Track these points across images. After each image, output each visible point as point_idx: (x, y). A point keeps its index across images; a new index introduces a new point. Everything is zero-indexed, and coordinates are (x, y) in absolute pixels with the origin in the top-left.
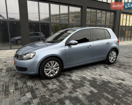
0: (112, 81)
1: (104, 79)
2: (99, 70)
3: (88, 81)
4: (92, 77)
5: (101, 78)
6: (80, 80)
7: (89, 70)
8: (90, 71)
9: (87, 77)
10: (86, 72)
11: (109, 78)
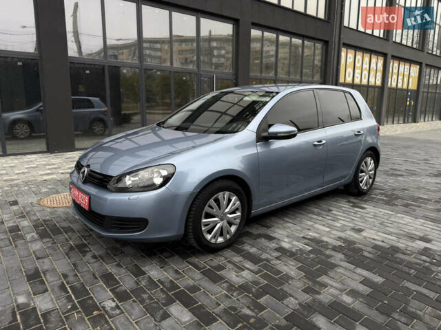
0: (401, 246)
1: (374, 239)
2: (341, 214)
3: (335, 248)
4: (339, 238)
5: (365, 237)
6: (311, 248)
7: (315, 217)
8: (320, 218)
9: (325, 239)
10: (309, 223)
11: (386, 236)
